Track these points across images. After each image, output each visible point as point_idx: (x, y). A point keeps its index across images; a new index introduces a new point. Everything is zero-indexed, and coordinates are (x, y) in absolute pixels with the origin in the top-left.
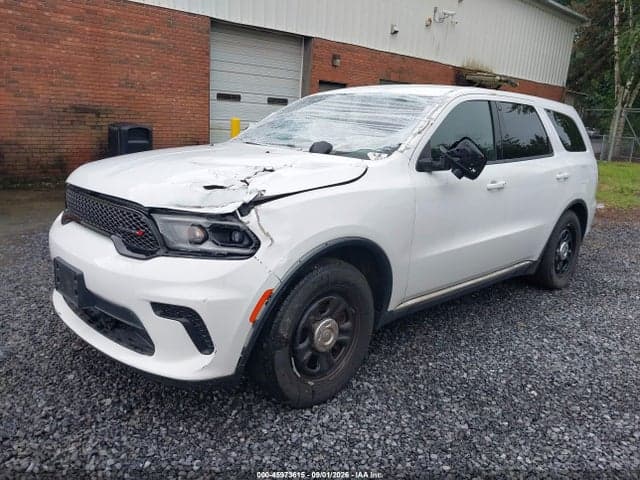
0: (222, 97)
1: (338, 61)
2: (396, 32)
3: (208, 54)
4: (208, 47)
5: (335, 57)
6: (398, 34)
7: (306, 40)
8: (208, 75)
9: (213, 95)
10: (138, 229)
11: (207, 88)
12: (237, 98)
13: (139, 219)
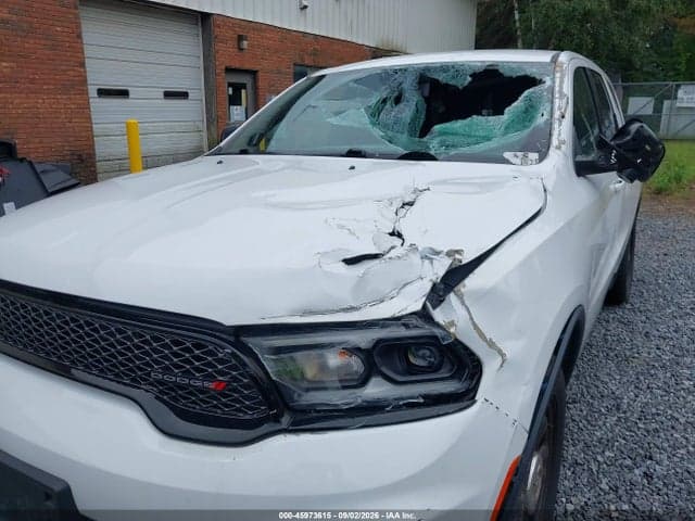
0: (103, 93)
1: (245, 43)
2: (306, 7)
3: (79, 36)
4: (79, 26)
5: (240, 38)
6: (308, 10)
7: (204, 18)
8: (83, 65)
9: (93, 92)
10: (210, 377)
11: (84, 82)
12: (124, 94)
13: (210, 353)
